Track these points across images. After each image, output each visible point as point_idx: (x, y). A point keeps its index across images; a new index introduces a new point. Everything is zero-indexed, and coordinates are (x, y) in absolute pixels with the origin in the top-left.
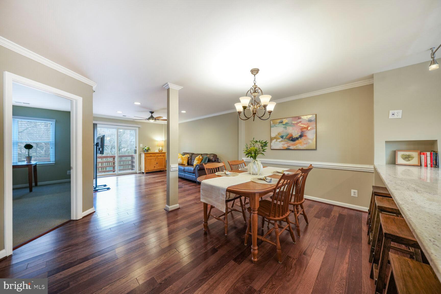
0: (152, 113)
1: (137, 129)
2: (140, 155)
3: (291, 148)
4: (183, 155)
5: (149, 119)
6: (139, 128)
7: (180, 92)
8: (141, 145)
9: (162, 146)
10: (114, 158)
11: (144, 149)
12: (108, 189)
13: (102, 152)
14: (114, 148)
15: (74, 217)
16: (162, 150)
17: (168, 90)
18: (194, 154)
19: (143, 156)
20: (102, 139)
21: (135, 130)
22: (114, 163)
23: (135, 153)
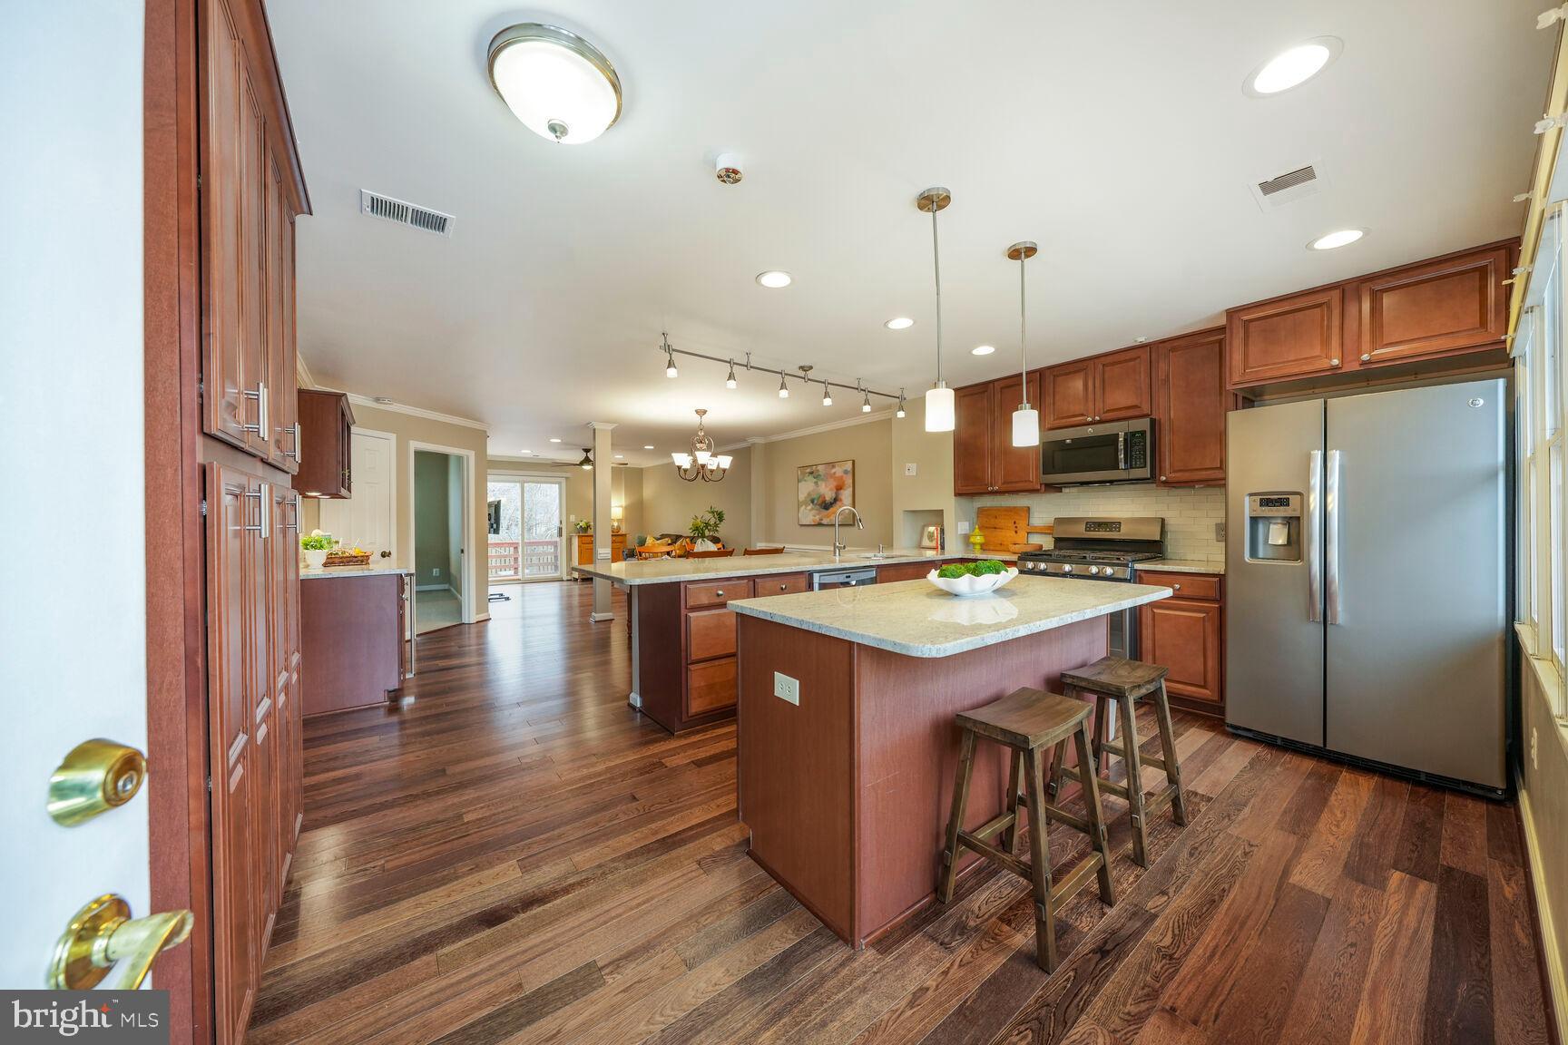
0: (587, 451)
1: (563, 481)
2: (570, 540)
3: (825, 522)
4: (658, 539)
5: (582, 463)
6: (567, 478)
7: (613, 432)
8: (572, 518)
9: (618, 520)
10: (516, 548)
11: (578, 527)
12: (508, 599)
13: (496, 531)
14: (517, 525)
15: (465, 620)
16: (619, 528)
17: (594, 430)
18: (681, 536)
19: (575, 542)
20: (497, 507)
21: (560, 483)
22: (516, 559)
23: (560, 534)
